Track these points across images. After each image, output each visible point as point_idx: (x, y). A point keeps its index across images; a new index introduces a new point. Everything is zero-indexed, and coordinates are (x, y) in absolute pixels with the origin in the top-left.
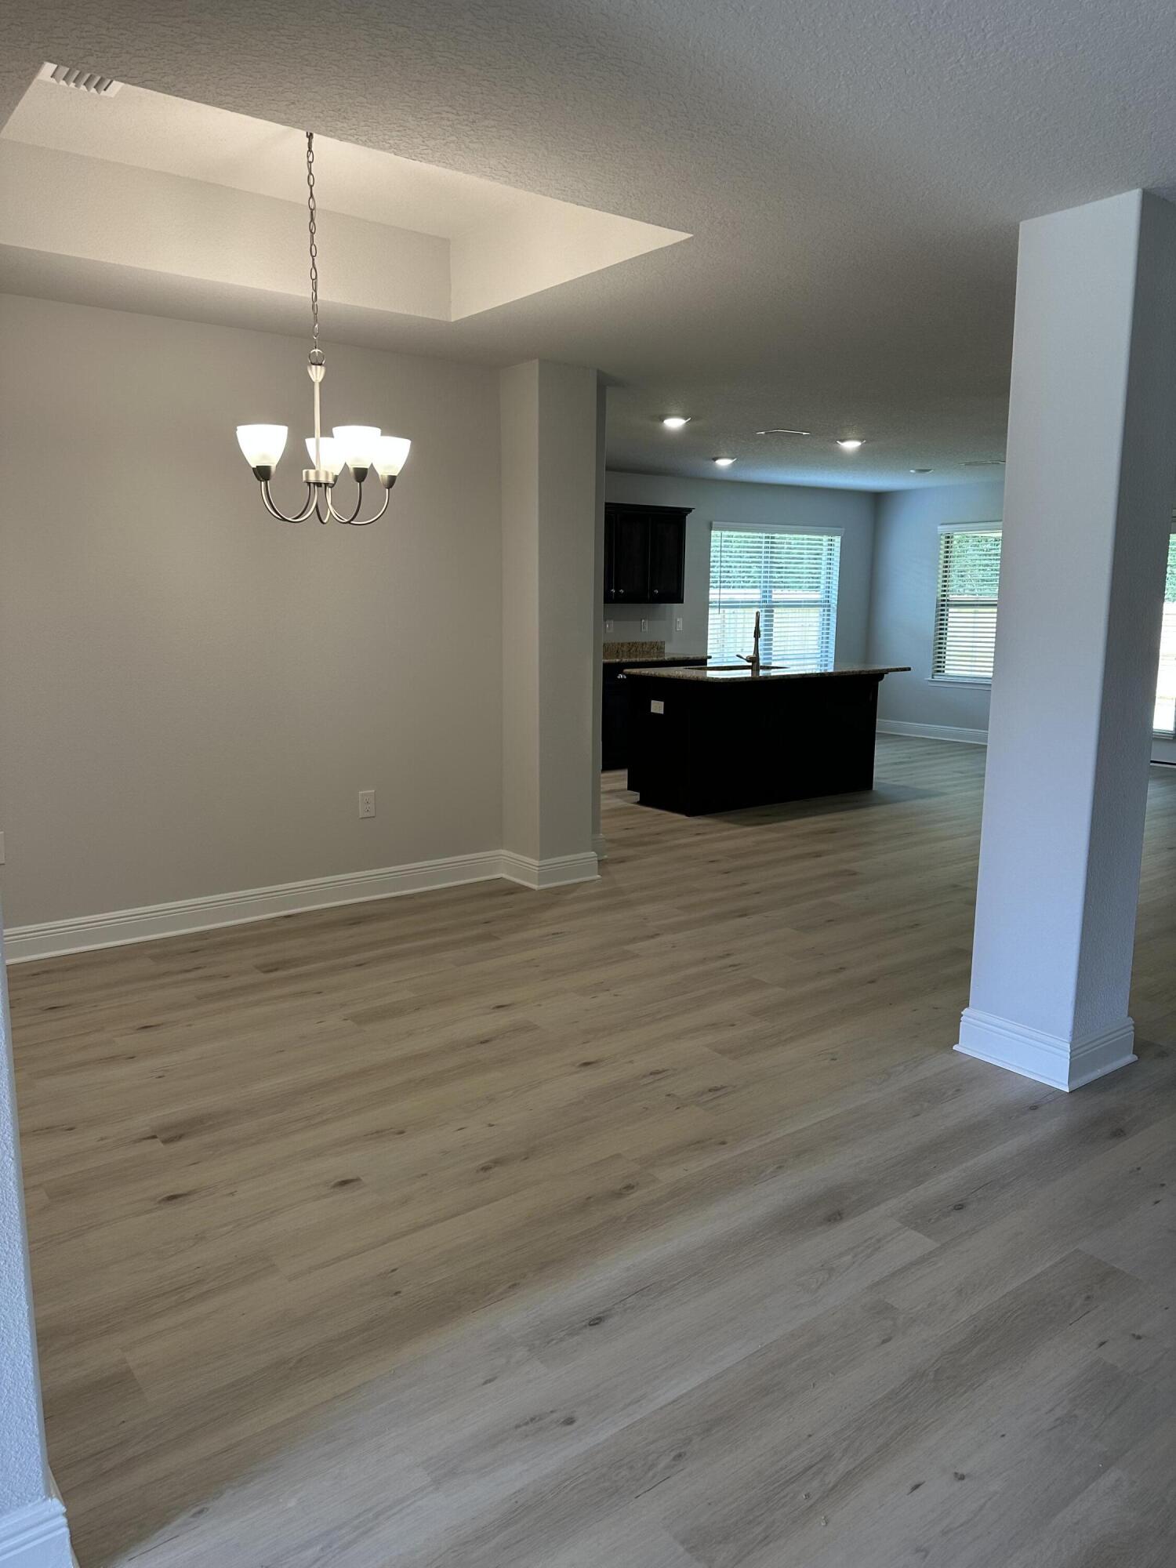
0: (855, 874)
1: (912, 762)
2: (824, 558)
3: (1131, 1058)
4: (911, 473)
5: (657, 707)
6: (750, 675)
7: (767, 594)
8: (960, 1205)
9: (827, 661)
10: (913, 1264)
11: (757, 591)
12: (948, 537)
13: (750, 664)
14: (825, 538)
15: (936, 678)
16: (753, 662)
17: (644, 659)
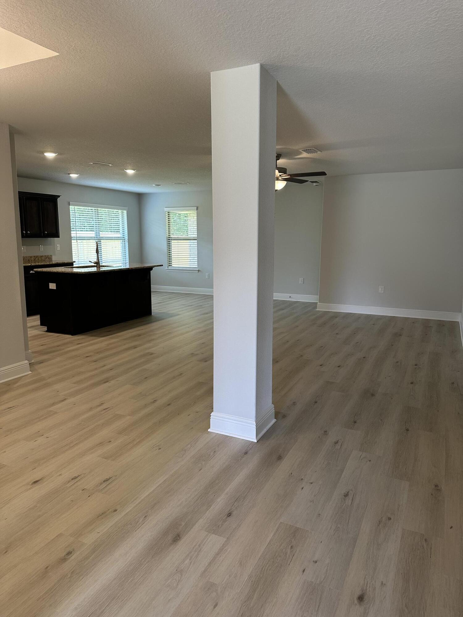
0: (152, 354)
1: (164, 302)
2: (120, 219)
3: (274, 421)
4: (154, 186)
5: (52, 286)
6: (96, 270)
7: (97, 234)
8: (229, 513)
9: (126, 262)
10: (218, 554)
11: (94, 233)
12: (169, 213)
13: (96, 265)
14: (120, 211)
15: (169, 268)
16: (97, 264)
17: (42, 264)
